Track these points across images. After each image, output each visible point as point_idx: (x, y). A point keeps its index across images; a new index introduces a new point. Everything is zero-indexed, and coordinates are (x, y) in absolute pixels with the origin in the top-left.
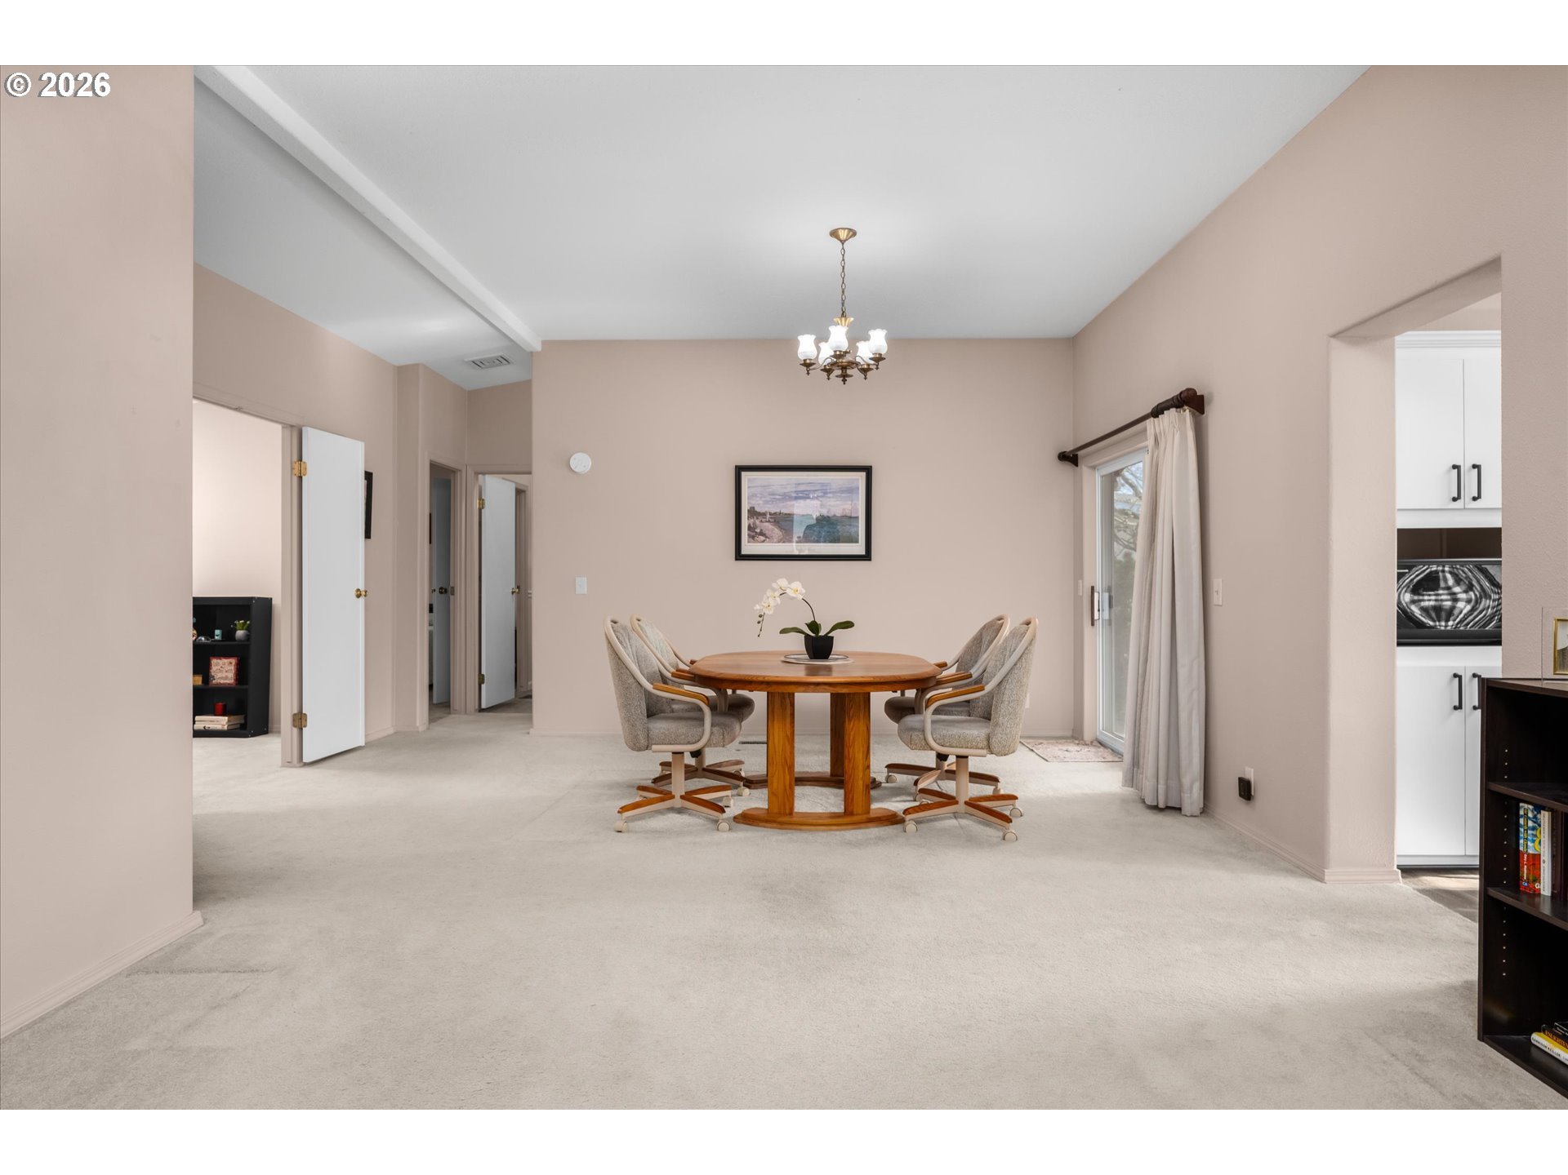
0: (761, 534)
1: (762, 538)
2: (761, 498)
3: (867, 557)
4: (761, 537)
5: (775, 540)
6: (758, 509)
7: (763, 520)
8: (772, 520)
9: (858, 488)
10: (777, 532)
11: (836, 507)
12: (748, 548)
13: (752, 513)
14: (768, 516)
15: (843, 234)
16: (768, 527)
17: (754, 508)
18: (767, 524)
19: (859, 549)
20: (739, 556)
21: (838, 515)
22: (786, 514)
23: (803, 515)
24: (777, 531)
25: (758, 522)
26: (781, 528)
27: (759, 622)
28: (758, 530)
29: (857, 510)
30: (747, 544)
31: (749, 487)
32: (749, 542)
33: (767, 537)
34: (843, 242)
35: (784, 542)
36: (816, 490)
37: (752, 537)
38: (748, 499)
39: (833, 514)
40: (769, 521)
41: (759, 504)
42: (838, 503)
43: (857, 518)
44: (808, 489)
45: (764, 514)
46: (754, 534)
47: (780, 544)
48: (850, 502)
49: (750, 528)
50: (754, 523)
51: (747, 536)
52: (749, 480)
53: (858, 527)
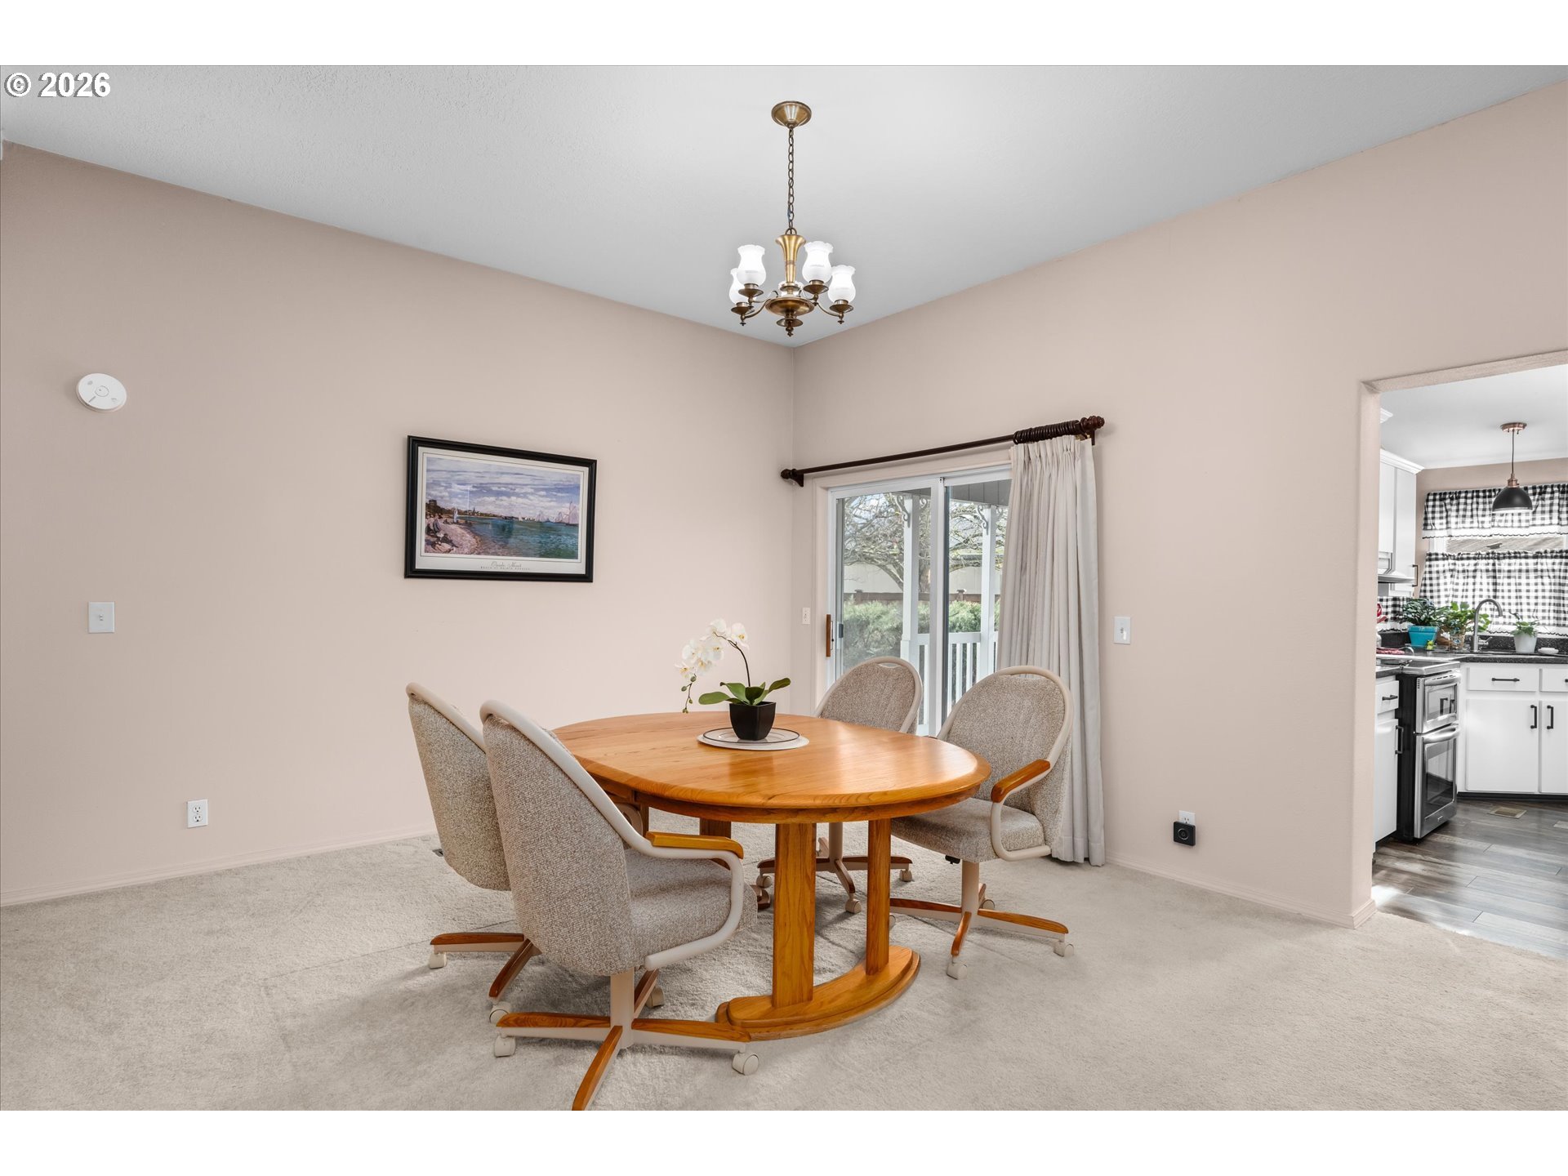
0: (446, 540)
1: (447, 546)
2: (446, 487)
3: (587, 577)
4: (445, 544)
5: (466, 550)
6: (441, 504)
7: (449, 520)
8: (463, 521)
9: (578, 487)
10: (468, 539)
11: (551, 510)
12: (426, 560)
13: (434, 509)
14: (456, 515)
15: (791, 114)
16: (455, 531)
17: (435, 501)
18: (453, 526)
19: (577, 566)
20: (412, 571)
21: (553, 520)
22: (482, 514)
23: (506, 518)
24: (469, 536)
25: (440, 523)
26: (475, 534)
27: (684, 689)
28: (441, 535)
29: (576, 516)
30: (423, 554)
31: (428, 471)
32: (426, 551)
33: (453, 545)
34: (791, 126)
35: (479, 554)
36: (526, 485)
37: (432, 545)
38: (427, 487)
39: (546, 518)
40: (457, 523)
41: (442, 497)
42: (553, 504)
43: (576, 526)
44: (514, 481)
45: (450, 512)
46: (436, 539)
47: (472, 556)
48: (568, 505)
49: (428, 530)
50: (435, 524)
51: (424, 543)
52: (429, 460)
53: (577, 538)
